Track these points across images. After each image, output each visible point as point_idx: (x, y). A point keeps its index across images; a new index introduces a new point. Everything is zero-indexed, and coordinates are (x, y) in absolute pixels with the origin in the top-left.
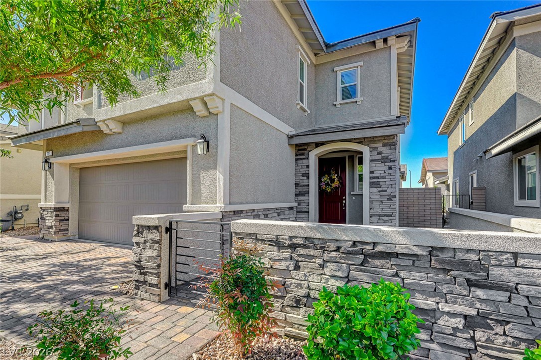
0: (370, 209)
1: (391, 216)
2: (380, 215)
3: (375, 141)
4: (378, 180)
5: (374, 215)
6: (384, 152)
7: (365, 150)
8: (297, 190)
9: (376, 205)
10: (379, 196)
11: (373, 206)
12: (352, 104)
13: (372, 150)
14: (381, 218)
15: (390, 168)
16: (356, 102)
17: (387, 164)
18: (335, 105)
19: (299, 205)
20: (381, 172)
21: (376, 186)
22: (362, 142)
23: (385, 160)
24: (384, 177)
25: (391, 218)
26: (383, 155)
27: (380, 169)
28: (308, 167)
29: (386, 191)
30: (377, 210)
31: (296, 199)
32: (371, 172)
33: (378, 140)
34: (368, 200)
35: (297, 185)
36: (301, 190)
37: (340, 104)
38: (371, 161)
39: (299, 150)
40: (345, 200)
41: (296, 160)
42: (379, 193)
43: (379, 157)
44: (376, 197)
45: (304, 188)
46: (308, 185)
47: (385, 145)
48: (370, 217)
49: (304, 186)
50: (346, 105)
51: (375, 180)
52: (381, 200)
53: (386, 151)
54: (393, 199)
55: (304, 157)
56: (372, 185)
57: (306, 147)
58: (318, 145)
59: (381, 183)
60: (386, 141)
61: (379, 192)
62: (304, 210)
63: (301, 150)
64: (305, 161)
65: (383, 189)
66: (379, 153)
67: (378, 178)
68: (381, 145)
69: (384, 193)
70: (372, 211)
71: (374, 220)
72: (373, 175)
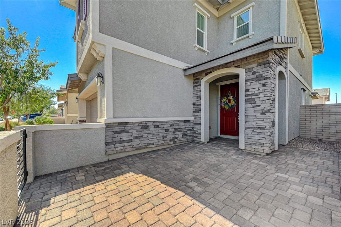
0: (246, 122)
1: (264, 129)
2: (254, 128)
3: (250, 62)
4: (253, 97)
5: (249, 128)
6: (258, 71)
7: (242, 72)
8: (194, 108)
9: (251, 119)
10: (253, 111)
11: (248, 120)
12: (245, 40)
13: (248, 70)
14: (254, 130)
15: (264, 85)
16: (248, 37)
17: (261, 82)
18: (232, 44)
19: (195, 119)
20: (255, 90)
21: (250, 102)
22: (239, 65)
23: (259, 78)
24: (258, 94)
25: (263, 131)
26: (257, 74)
27: (255, 87)
29: (259, 106)
30: (252, 123)
31: (194, 115)
32: (247, 91)
33: (253, 61)
34: (244, 114)
35: (194, 104)
36: (196, 108)
37: (236, 42)
38: (247, 81)
39: (195, 79)
41: (194, 87)
42: (253, 109)
43: (254, 76)
44: (251, 112)
46: (201, 105)
47: (259, 65)
48: (246, 129)
49: (198, 105)
50: (240, 42)
51: (250, 97)
52: (255, 114)
53: (260, 70)
54: (266, 113)
55: (198, 84)
56: (247, 101)
57: (199, 77)
58: (207, 74)
59: (256, 100)
60: (261, 61)
61: (254, 107)
62: (198, 122)
64: (199, 87)
65: (257, 104)
66: (254, 73)
67: (252, 95)
68: (255, 65)
69: (258, 108)
70: (247, 124)
71: (249, 131)
72: (248, 93)
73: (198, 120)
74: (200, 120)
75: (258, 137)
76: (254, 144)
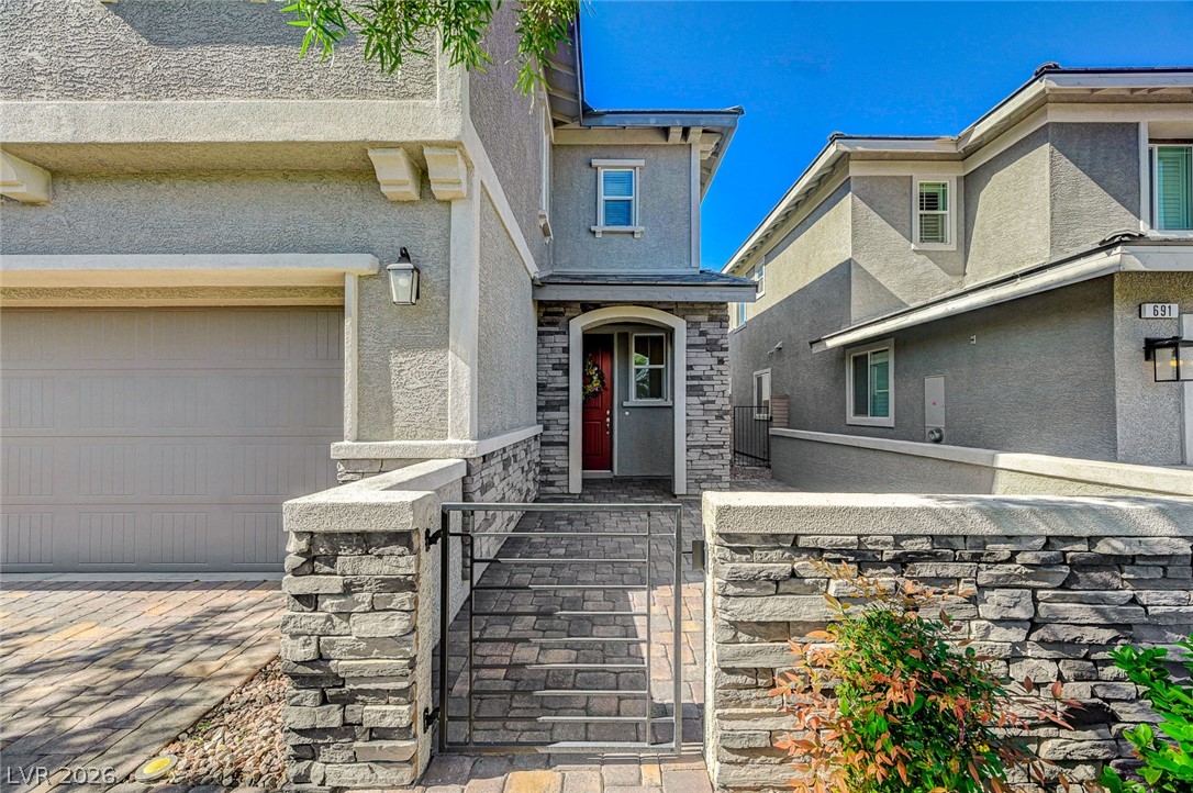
0: (687, 435)
1: (721, 447)
2: (703, 447)
3: (696, 309)
4: (701, 383)
5: (694, 447)
6: (711, 331)
7: (679, 324)
8: (543, 398)
9: (697, 428)
10: (701, 412)
11: (692, 430)
12: (624, 236)
13: (692, 325)
14: (705, 451)
15: (721, 362)
16: (633, 233)
17: (715, 354)
18: (594, 233)
19: (546, 428)
20: (704, 368)
21: (696, 393)
22: (672, 309)
23: (711, 346)
24: (710, 378)
25: (721, 451)
26: (709, 337)
27: (705, 361)
28: (566, 350)
29: (713, 402)
30: (700, 438)
31: (540, 418)
32: (689, 368)
33: (701, 310)
34: (685, 418)
35: (541, 387)
36: (551, 398)
37: (603, 232)
38: (689, 346)
39: (546, 314)
40: (611, 416)
41: (540, 334)
42: (702, 407)
43: (703, 340)
44: (698, 414)
45: (557, 393)
46: (567, 389)
47: (712, 319)
48: (688, 450)
49: (558, 389)
50: (612, 236)
51: (696, 383)
52: (706, 418)
53: (713, 330)
54: (725, 417)
55: (557, 329)
56: (691, 390)
57: (562, 310)
58: (587, 307)
59: (705, 389)
60: (715, 313)
61: (703, 404)
62: (557, 439)
63: (550, 314)
64: (559, 338)
65: (710, 399)
66: (703, 334)
67: (700, 378)
68: (706, 318)
69: (711, 406)
70: (689, 439)
71: (694, 454)
72: (692, 373)
73: (556, 433)
74: (565, 433)
75: (710, 464)
76: (704, 481)
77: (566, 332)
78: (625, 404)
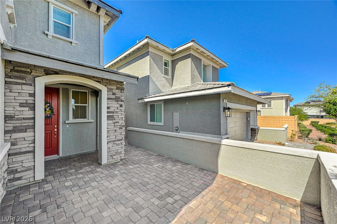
0: (107, 137)
1: (121, 140)
3: (111, 83)
4: (113, 114)
5: (110, 142)
6: (117, 93)
7: (104, 89)
8: (10, 125)
9: (112, 133)
10: (113, 127)
11: (109, 134)
12: (66, 42)
13: (109, 90)
14: (115, 143)
15: (121, 106)
16: (71, 43)
17: (119, 103)
18: (47, 35)
19: (13, 144)
20: (114, 108)
21: (111, 119)
22: (100, 82)
23: (117, 99)
24: (117, 112)
25: (121, 142)
26: (116, 95)
27: (115, 105)
28: (33, 95)
29: (118, 122)
30: (112, 137)
31: (8, 138)
32: (108, 108)
33: (113, 84)
34: (106, 130)
35: (9, 117)
36: (18, 125)
37: (53, 36)
38: (108, 99)
39: (13, 71)
40: (58, 128)
41: (8, 83)
42: (114, 124)
43: (113, 97)
44: (112, 127)
45: (24, 121)
46: (34, 118)
47: (118, 88)
48: (107, 143)
49: (25, 119)
50: (59, 40)
51: (111, 114)
52: (115, 129)
54: (122, 128)
55: (24, 82)
56: (109, 118)
58: (48, 72)
59: (115, 117)
60: (119, 86)
63: (18, 72)
64: (25, 87)
65: (117, 121)
66: (114, 94)
67: (113, 112)
68: (115, 88)
69: (118, 124)
70: (108, 138)
71: (110, 145)
72: (110, 110)
73: (23, 146)
74: (33, 145)
75: (117, 148)
76: (115, 155)
77: (33, 84)
78: (67, 122)
